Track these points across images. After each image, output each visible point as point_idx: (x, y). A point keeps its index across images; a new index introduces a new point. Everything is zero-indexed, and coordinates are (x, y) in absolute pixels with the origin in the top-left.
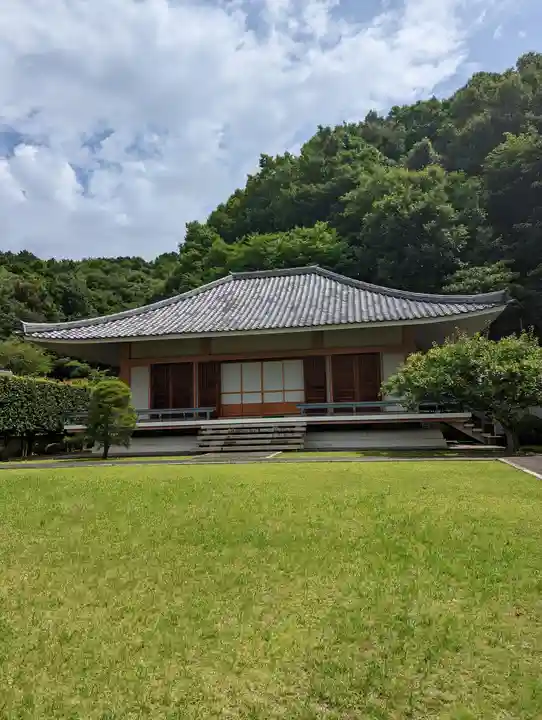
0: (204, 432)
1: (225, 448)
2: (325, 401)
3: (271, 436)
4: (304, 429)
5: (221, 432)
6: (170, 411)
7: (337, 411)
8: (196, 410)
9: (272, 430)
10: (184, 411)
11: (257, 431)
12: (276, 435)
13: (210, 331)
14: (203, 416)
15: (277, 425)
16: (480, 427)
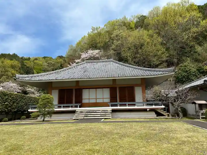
0: (77, 112)
1: (85, 118)
2: (117, 102)
3: (100, 113)
4: (111, 111)
5: (83, 112)
6: (65, 105)
7: (121, 105)
8: (74, 105)
9: (100, 111)
10: (70, 105)
11: (95, 111)
12: (102, 113)
13: (80, 78)
14: (76, 107)
15: (102, 110)
16: (165, 111)
